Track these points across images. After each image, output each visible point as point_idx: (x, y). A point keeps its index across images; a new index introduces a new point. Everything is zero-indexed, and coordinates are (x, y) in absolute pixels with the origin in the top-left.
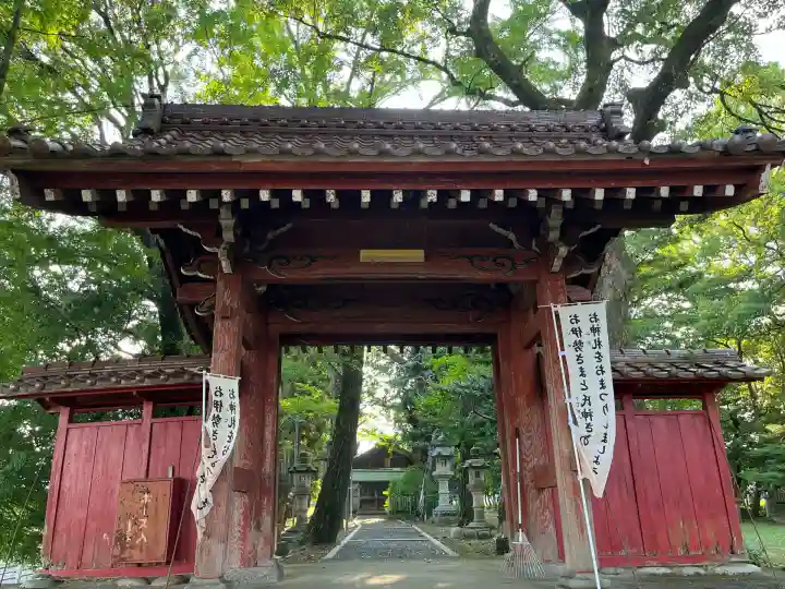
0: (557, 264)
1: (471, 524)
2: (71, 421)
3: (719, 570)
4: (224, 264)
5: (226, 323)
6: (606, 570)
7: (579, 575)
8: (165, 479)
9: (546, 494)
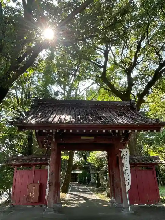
0: (122, 141)
1: (100, 187)
2: (17, 169)
3: (155, 206)
4: (53, 140)
5: (54, 152)
6: (131, 205)
7: (126, 208)
8: (37, 183)
9: (119, 188)
